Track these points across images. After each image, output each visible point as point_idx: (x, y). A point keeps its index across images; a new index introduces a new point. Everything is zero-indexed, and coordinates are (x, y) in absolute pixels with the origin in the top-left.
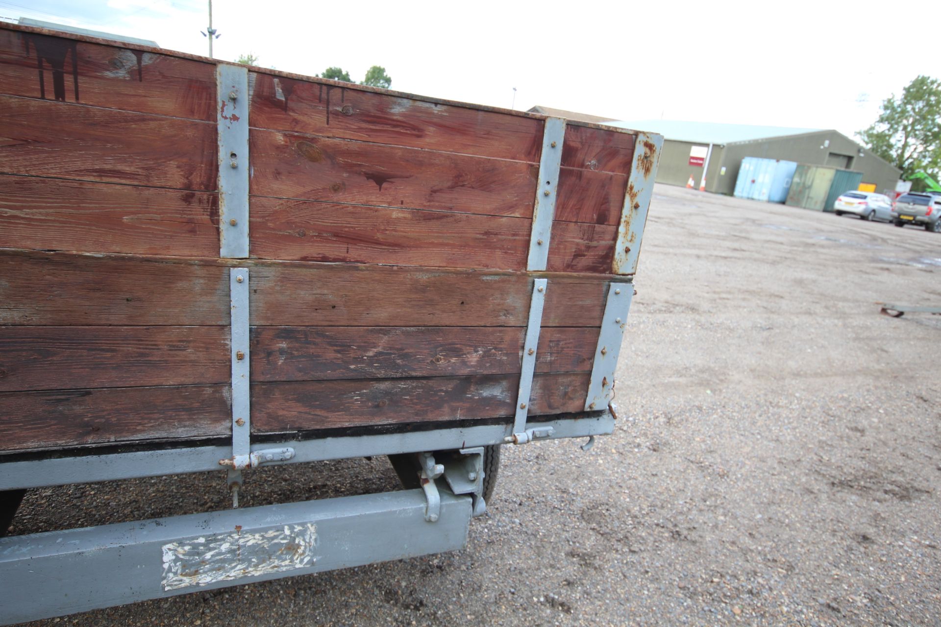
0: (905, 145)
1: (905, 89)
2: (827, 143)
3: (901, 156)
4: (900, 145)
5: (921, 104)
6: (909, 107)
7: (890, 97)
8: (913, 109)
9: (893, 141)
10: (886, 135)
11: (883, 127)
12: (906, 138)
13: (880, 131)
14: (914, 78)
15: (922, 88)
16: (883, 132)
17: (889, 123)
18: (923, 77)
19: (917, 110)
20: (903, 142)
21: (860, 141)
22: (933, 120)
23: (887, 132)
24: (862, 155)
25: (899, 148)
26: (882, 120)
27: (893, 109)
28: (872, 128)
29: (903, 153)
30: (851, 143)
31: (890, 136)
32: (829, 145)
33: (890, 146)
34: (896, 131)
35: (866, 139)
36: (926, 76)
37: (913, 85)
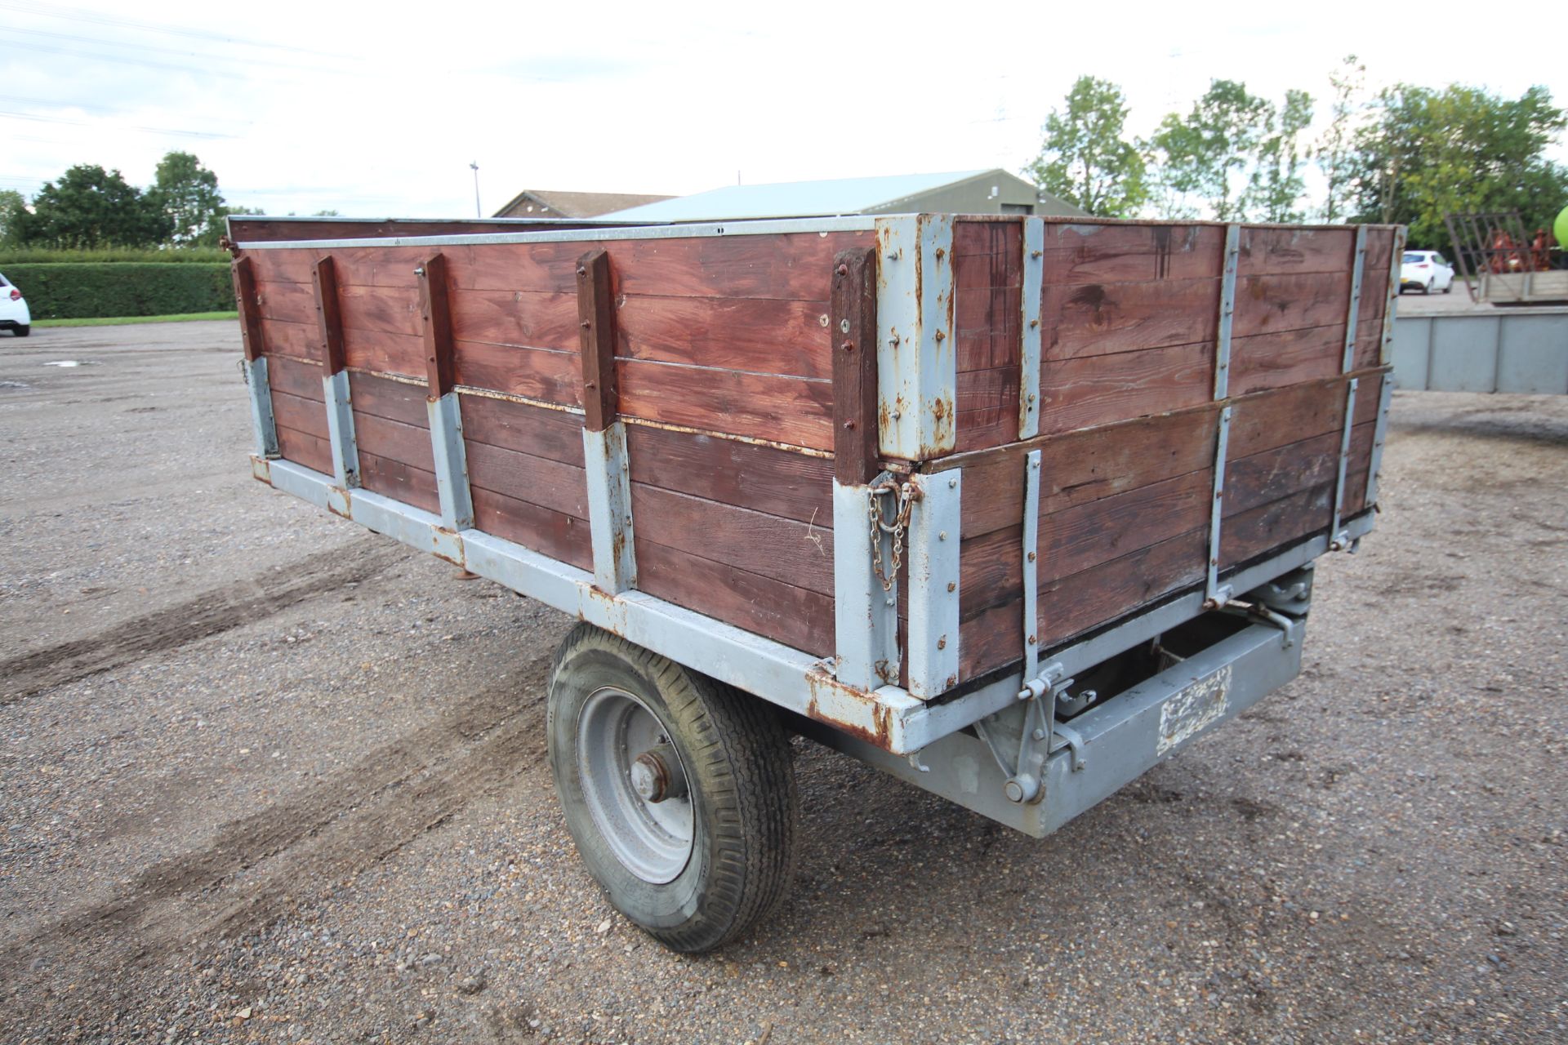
0: (1088, 178)
1: (1067, 98)
2: (995, 190)
3: (1087, 194)
4: (1081, 179)
5: (1092, 117)
6: (1079, 123)
7: (1052, 112)
8: (1086, 124)
9: (1070, 174)
10: (1061, 167)
11: (1053, 156)
12: (1088, 167)
13: (1051, 161)
14: (1075, 81)
15: (1088, 94)
16: (1055, 163)
17: (1059, 150)
18: (1087, 79)
19: (1090, 126)
20: (1084, 175)
21: (1029, 178)
22: (1115, 138)
23: (1060, 162)
24: (1043, 201)
25: (1081, 184)
26: (1051, 146)
27: (1061, 131)
28: (1040, 160)
29: (1088, 190)
30: (1022, 185)
31: (1065, 167)
32: (999, 191)
33: (1069, 183)
34: (1071, 158)
35: (1036, 175)
36: (1090, 75)
37: (1076, 92)
